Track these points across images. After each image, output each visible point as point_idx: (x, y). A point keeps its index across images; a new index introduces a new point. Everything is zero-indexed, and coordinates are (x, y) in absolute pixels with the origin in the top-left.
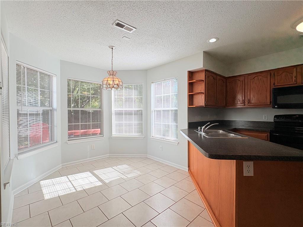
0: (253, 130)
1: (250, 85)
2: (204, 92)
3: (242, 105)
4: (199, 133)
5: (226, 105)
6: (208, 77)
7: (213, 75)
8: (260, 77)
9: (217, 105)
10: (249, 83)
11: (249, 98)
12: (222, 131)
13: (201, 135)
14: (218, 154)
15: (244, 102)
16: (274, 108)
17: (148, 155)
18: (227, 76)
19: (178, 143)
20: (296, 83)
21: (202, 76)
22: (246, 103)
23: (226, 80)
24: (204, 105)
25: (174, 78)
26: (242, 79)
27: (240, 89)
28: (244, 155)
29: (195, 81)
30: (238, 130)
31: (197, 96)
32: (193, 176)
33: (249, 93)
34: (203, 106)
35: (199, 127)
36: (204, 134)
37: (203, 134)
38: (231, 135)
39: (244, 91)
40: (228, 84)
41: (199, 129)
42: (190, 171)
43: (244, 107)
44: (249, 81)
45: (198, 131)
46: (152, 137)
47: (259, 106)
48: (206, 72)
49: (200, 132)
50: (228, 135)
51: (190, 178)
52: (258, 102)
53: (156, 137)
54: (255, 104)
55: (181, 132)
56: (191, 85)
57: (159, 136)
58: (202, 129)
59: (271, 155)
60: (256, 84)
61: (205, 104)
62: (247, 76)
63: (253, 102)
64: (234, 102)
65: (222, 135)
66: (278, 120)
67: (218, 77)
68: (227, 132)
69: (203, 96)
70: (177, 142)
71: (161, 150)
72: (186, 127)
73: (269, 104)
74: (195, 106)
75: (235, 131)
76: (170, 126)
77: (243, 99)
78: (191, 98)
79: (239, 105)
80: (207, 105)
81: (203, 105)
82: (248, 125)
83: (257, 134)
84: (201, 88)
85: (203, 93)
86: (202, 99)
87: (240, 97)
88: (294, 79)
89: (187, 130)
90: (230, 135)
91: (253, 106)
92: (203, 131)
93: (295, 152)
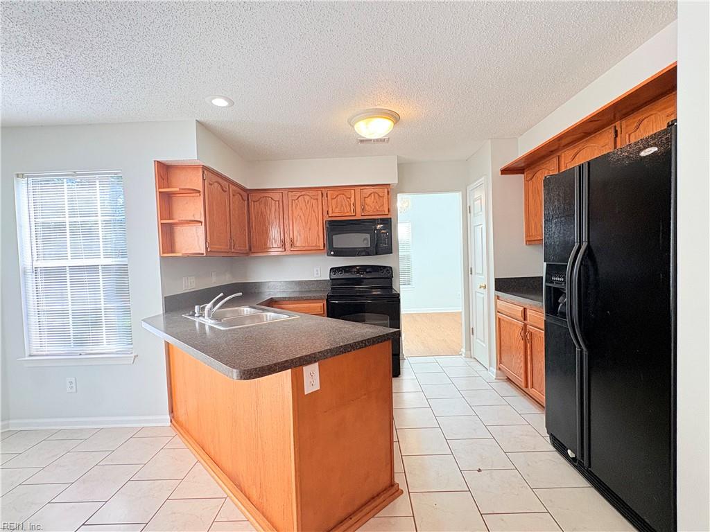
0: (302, 297)
1: (292, 211)
2: (203, 220)
3: (280, 250)
4: (198, 320)
5: (250, 249)
6: (211, 184)
7: (220, 180)
8: (307, 198)
9: (233, 250)
10: (290, 206)
11: (291, 236)
12: (249, 309)
13: (202, 325)
14: (260, 365)
15: (283, 244)
16: (329, 255)
17: (11, 421)
18: (248, 188)
19: (135, 357)
20: (354, 214)
21: (195, 181)
22: (288, 245)
23: (248, 195)
24: (203, 250)
25: (112, 173)
26: (277, 196)
27: (275, 218)
28: (304, 354)
29: (177, 189)
30: (276, 301)
31: (183, 228)
32: (188, 432)
33: (291, 227)
34: (203, 254)
35: (196, 307)
36: (213, 321)
37: (209, 322)
38: (269, 314)
39: (281, 221)
40: (252, 204)
41: (196, 311)
42: (177, 422)
43: (283, 253)
44: (290, 203)
45: (193, 315)
46: (30, 356)
47: (308, 251)
48: (205, 172)
49: (201, 318)
50: (263, 317)
51: (178, 440)
52: (307, 245)
53: (47, 355)
54: (301, 248)
55: (145, 325)
56: (166, 200)
57: (61, 348)
58: (206, 310)
59: (342, 344)
60: (301, 209)
61: (207, 248)
62: (286, 192)
63: (298, 245)
64: (265, 244)
65: (251, 317)
66: (335, 277)
67: (232, 187)
68: (258, 309)
69: (200, 230)
70: (133, 355)
71: (74, 390)
72: (158, 308)
73: (322, 248)
74: (180, 255)
75: (272, 303)
76: (103, 313)
77: (282, 237)
78: (168, 233)
79: (275, 249)
80: (210, 251)
81: (200, 250)
82: (291, 288)
83: (308, 305)
84: (193, 209)
85: (201, 222)
86: (198, 236)
87: (275, 233)
88: (352, 207)
89: (162, 318)
90: (266, 315)
91: (300, 252)
92: (209, 316)
93: (367, 330)
